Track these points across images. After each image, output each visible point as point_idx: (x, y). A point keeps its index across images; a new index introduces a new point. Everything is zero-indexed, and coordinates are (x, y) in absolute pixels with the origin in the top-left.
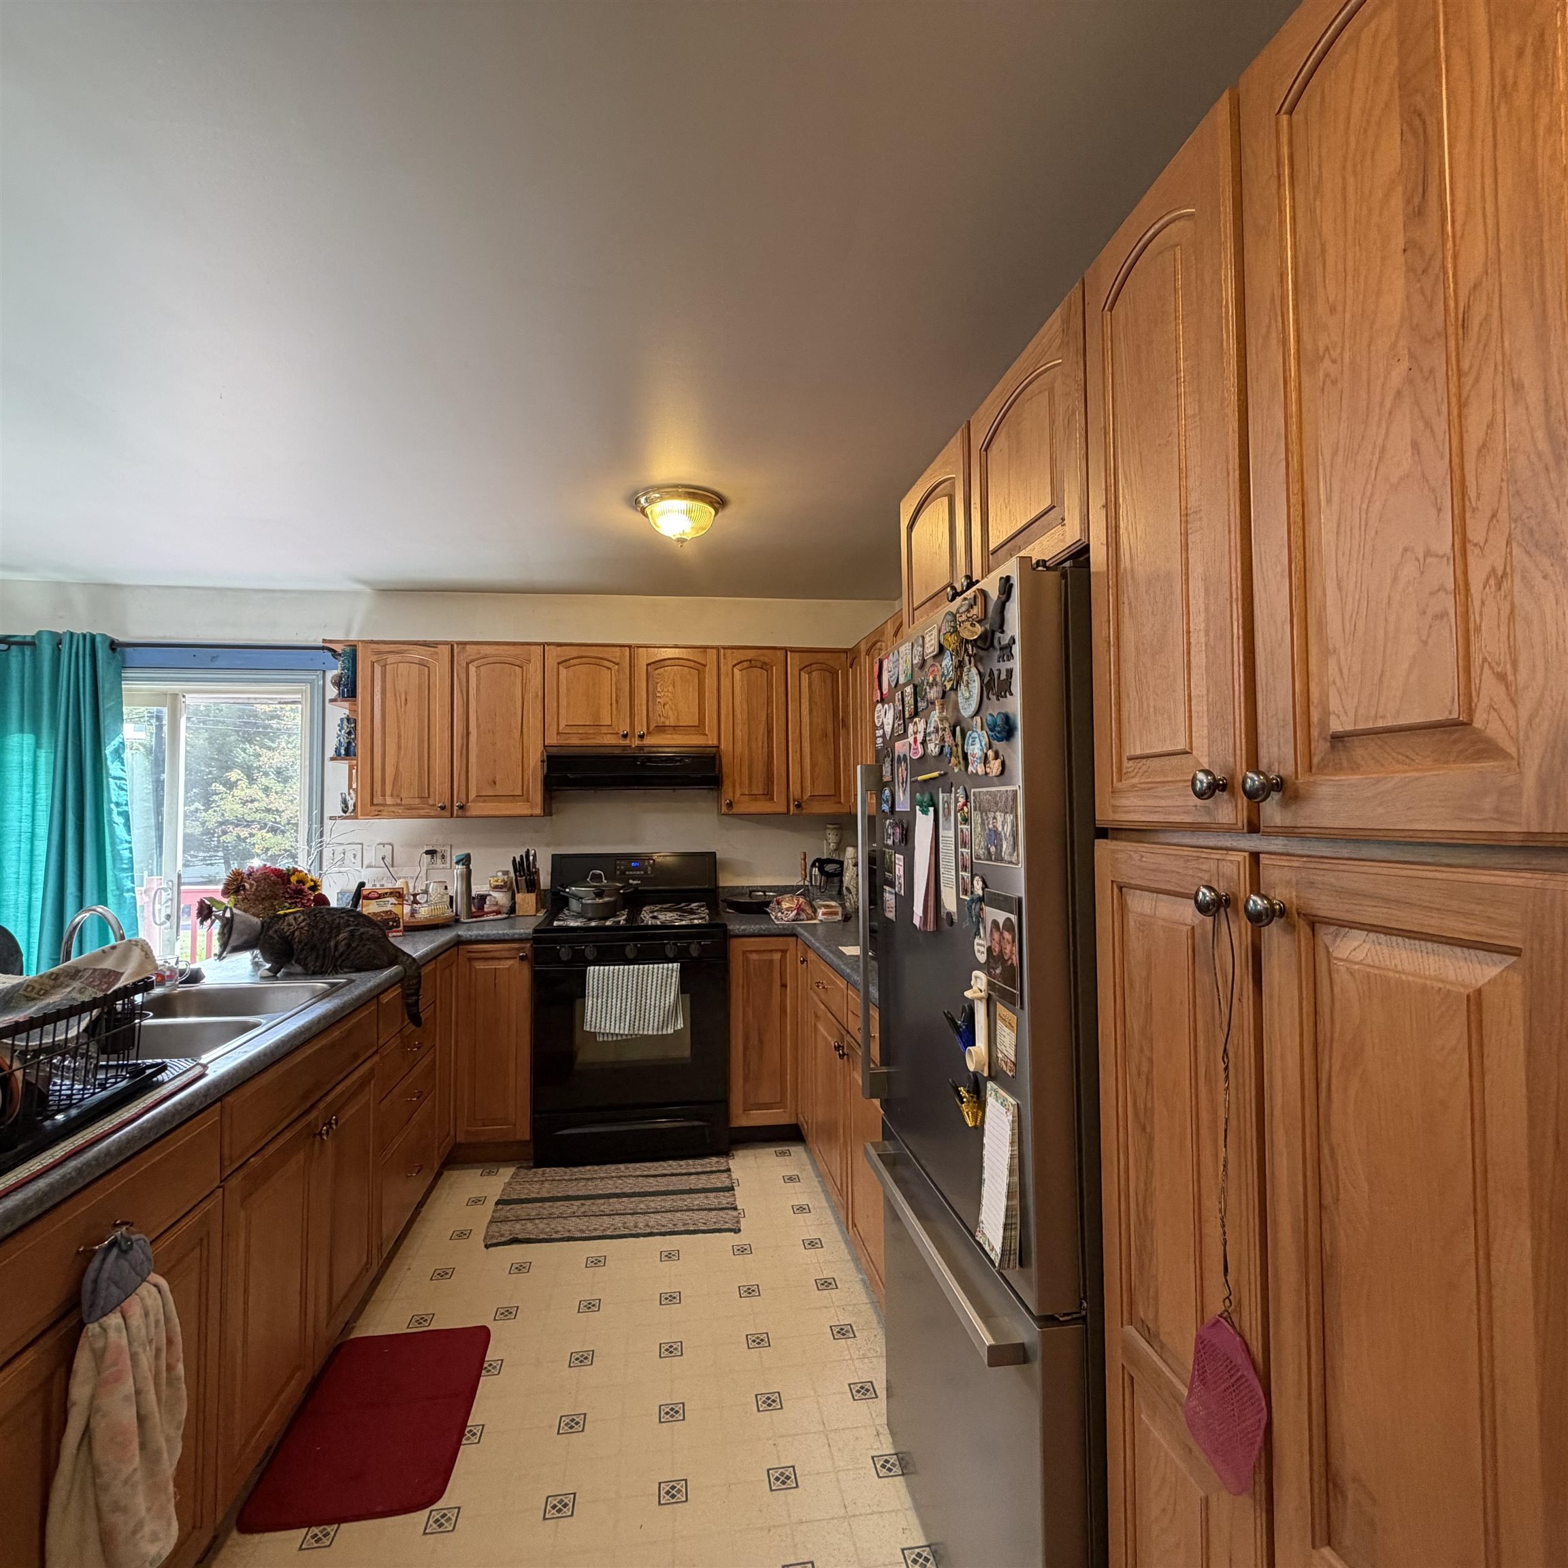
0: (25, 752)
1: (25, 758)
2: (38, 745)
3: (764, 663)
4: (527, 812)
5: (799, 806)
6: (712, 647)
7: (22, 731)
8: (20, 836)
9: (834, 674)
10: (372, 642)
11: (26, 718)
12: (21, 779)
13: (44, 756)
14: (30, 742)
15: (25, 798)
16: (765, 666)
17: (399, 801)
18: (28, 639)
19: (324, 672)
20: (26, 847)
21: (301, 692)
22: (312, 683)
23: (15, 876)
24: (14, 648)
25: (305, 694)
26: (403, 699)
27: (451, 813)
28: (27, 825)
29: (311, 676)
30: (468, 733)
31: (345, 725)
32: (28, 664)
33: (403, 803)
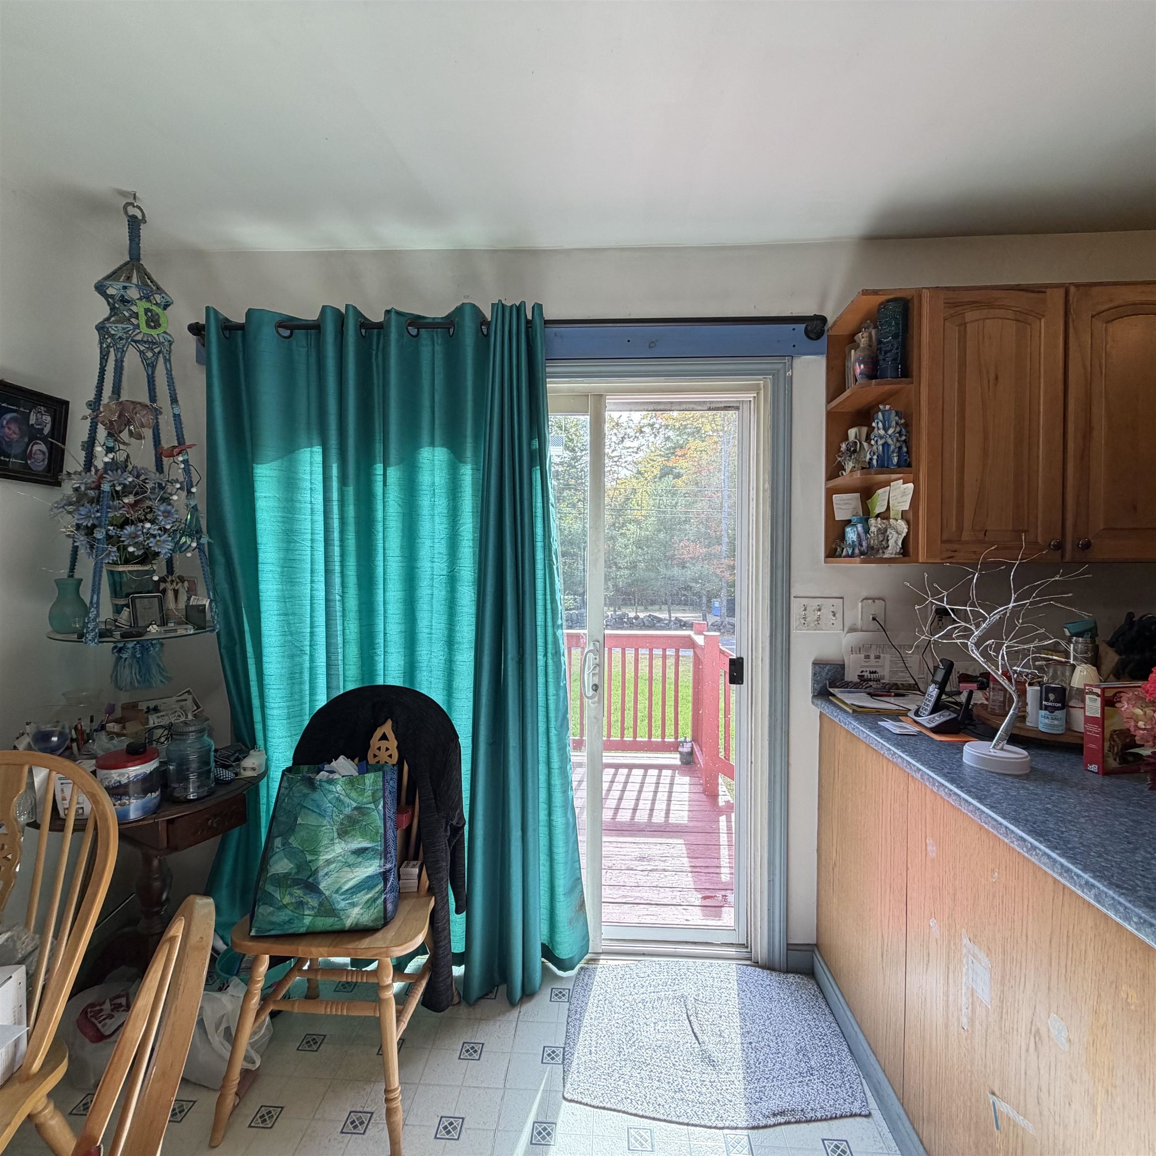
0: (437, 472)
1: (437, 479)
2: (457, 459)
7: (432, 444)
8: (432, 579)
10: (948, 289)
11: (437, 426)
12: (433, 506)
13: (467, 473)
14: (441, 458)
15: (437, 531)
17: (981, 535)
18: (440, 320)
19: (793, 358)
20: (440, 594)
21: (757, 389)
22: (775, 375)
23: (427, 631)
24: (423, 331)
25: (762, 392)
26: (992, 376)
27: (1063, 556)
28: (441, 567)
29: (775, 364)
30: (1091, 429)
31: (894, 418)
32: (439, 356)
33: (988, 539)
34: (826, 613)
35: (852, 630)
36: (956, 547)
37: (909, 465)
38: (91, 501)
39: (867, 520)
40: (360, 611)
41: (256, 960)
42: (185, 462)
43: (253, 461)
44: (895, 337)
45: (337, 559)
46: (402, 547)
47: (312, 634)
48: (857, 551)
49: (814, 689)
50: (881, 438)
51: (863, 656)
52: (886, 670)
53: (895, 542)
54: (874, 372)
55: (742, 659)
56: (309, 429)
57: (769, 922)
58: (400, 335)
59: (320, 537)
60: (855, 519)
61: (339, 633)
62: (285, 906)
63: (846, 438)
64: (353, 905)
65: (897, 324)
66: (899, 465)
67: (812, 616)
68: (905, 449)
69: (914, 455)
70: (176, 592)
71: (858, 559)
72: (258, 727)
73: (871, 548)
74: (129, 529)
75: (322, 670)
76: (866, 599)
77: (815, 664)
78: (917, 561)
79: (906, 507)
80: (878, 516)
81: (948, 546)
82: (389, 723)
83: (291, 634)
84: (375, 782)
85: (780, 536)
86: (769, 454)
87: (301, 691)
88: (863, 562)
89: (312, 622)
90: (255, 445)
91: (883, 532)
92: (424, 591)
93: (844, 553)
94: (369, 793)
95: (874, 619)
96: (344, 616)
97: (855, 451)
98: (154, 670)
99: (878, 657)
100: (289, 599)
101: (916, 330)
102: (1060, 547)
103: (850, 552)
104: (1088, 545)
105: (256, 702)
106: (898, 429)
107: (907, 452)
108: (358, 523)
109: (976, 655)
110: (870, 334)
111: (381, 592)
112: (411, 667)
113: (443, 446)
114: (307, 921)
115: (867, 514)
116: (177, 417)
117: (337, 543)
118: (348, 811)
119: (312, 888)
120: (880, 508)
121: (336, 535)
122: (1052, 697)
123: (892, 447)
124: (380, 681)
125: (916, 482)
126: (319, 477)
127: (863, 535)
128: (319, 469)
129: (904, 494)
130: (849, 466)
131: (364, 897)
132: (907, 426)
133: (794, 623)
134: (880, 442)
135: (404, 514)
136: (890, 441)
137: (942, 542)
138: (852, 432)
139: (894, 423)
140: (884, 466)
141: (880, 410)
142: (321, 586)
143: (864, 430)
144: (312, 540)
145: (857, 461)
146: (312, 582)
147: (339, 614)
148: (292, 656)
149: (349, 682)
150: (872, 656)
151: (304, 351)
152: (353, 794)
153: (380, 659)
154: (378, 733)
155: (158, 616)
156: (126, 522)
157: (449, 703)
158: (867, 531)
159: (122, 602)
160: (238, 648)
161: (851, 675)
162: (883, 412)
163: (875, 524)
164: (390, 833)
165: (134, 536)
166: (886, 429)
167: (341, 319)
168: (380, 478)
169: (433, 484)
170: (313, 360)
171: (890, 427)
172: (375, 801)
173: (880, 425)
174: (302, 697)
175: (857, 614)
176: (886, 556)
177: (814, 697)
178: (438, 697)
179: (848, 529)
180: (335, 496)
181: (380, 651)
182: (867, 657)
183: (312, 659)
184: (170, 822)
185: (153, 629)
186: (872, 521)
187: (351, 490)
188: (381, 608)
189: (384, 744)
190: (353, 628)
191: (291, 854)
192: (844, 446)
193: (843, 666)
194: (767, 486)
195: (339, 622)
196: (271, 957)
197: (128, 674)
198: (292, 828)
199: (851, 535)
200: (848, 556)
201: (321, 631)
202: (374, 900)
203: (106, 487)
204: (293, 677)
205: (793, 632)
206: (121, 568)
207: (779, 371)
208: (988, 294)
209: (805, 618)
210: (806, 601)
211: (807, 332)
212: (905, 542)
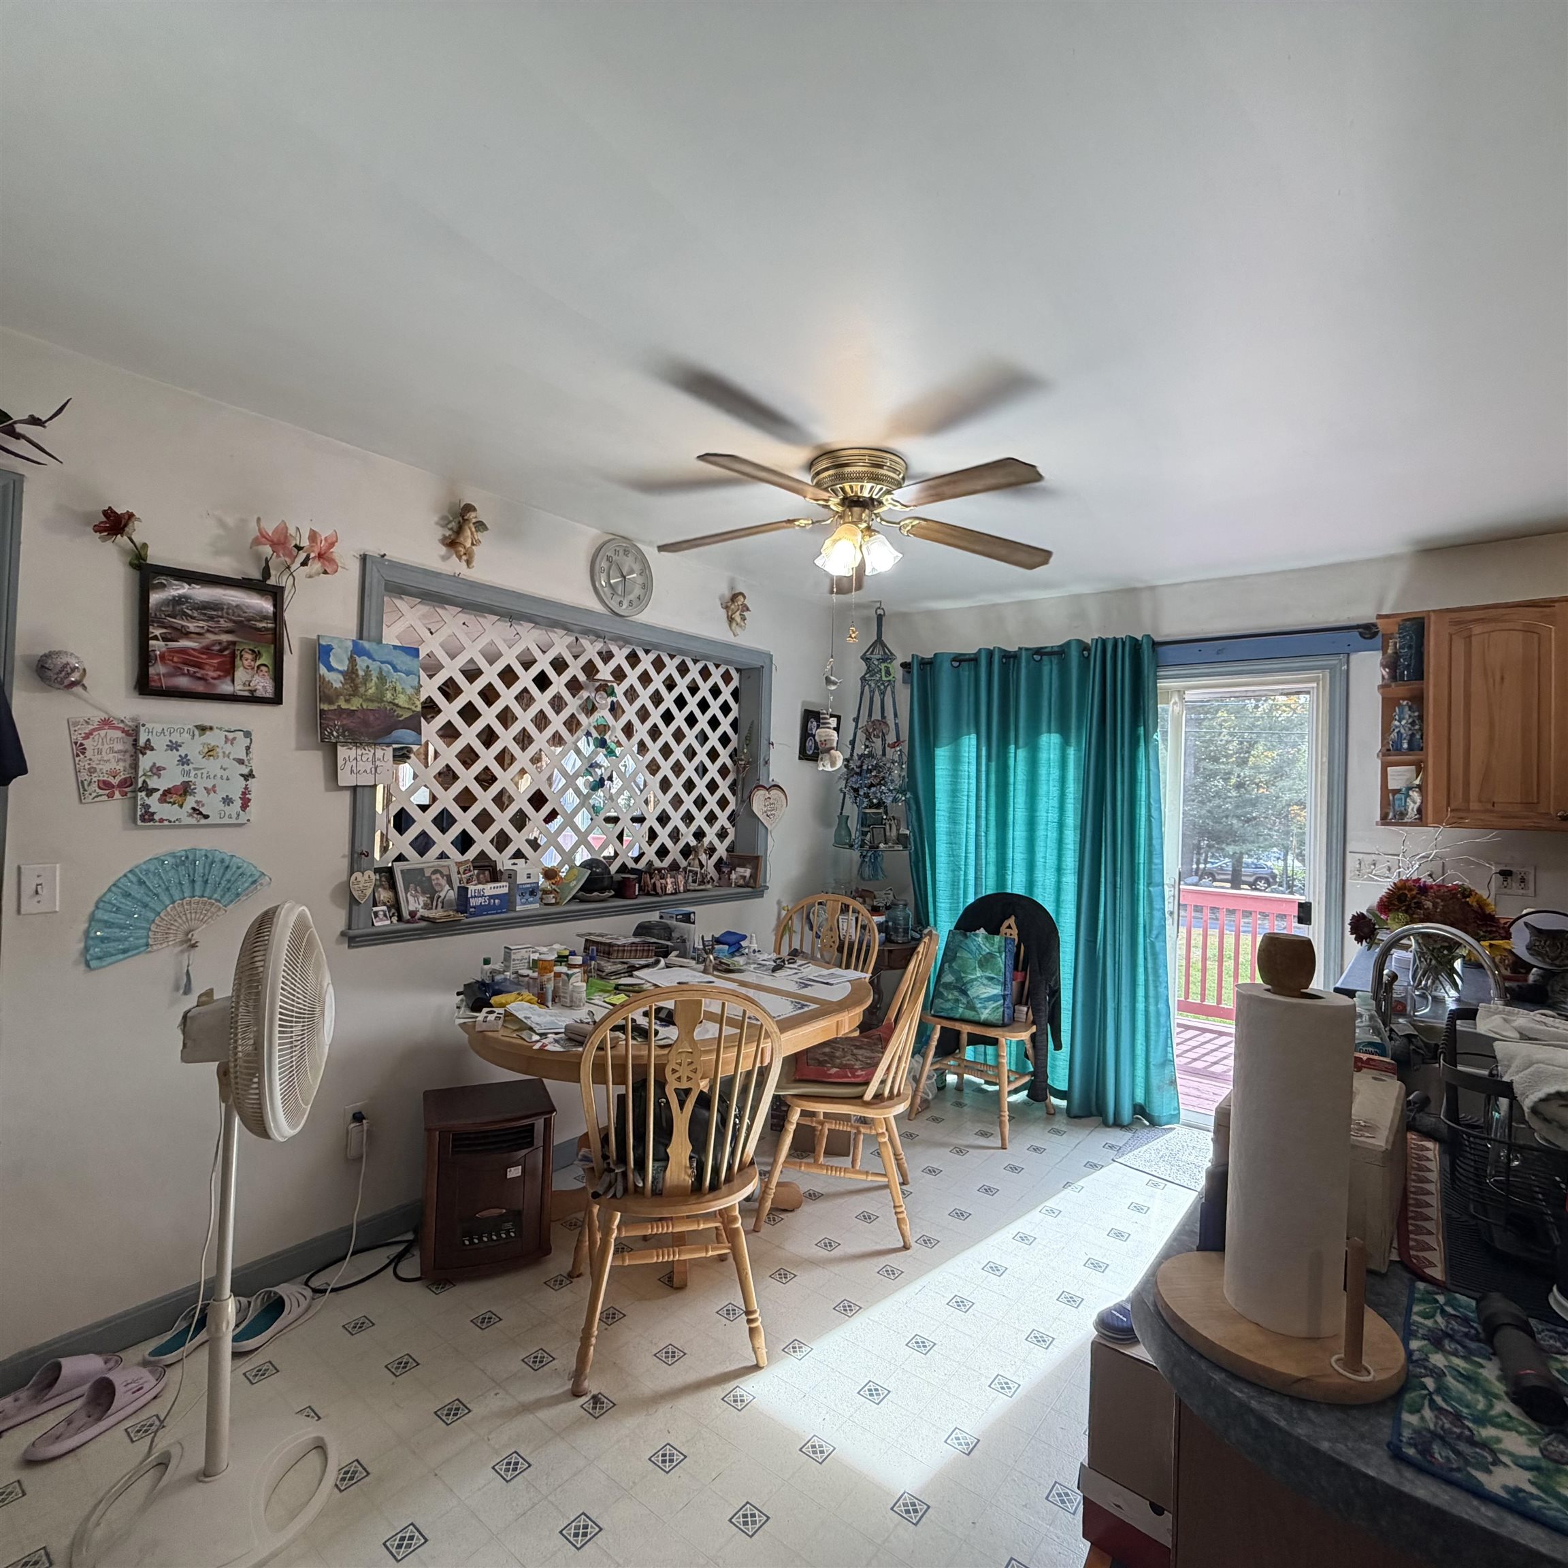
0: (1052, 751)
1: (1052, 756)
2: (1066, 743)
7: (1049, 731)
10: (1449, 610)
11: (1053, 719)
13: (1071, 752)
14: (1055, 741)
17: (1489, 806)
18: (1056, 649)
19: (1348, 654)
20: (1053, 835)
21: (1316, 680)
22: (1332, 669)
23: (1042, 860)
24: (1045, 658)
25: (1321, 683)
28: (1054, 816)
29: (1332, 661)
31: (1407, 712)
32: (1055, 672)
33: (1497, 808)
34: (1380, 867)
36: (1464, 814)
37: (1422, 749)
38: (857, 774)
40: (997, 844)
41: (934, 1029)
42: (900, 750)
43: (935, 746)
45: (983, 809)
46: (1026, 803)
47: (966, 857)
50: (1397, 727)
53: (1412, 810)
55: (1310, 903)
56: (968, 725)
58: (1028, 662)
59: (973, 794)
61: (983, 857)
62: (949, 1000)
64: (985, 1008)
65: (1411, 638)
67: (1366, 870)
68: (1418, 737)
69: (1423, 742)
70: (890, 825)
71: (1394, 823)
72: (931, 915)
74: (873, 789)
75: (972, 882)
82: (1013, 918)
83: (953, 856)
84: (1000, 942)
85: (1335, 801)
86: (1326, 733)
87: (958, 894)
89: (966, 850)
90: (935, 737)
92: (1041, 833)
94: (996, 946)
96: (987, 846)
98: (879, 870)
100: (953, 834)
105: (930, 899)
106: (1410, 721)
107: (1422, 738)
108: (997, 786)
111: (1011, 832)
112: (1031, 883)
113: (1056, 732)
114: (961, 1010)
116: (897, 725)
117: (984, 798)
118: (984, 953)
119: (964, 992)
121: (983, 794)
123: (1405, 735)
124: (1009, 891)
126: (974, 754)
128: (974, 749)
131: (992, 1005)
133: (1348, 875)
134: (1396, 731)
135: (1027, 781)
136: (1402, 731)
137: (1452, 810)
139: (1407, 716)
140: (1397, 749)
142: (973, 826)
144: (968, 796)
146: (967, 823)
147: (983, 845)
148: (953, 871)
149: (989, 888)
151: (967, 673)
152: (987, 945)
153: (1009, 878)
154: (1006, 924)
155: (883, 839)
156: (872, 785)
157: (1058, 913)
159: (867, 829)
160: (921, 864)
164: (1008, 974)
165: (875, 793)
166: (1400, 720)
167: (990, 653)
168: (1012, 755)
169: (1049, 759)
170: (972, 679)
171: (1403, 719)
172: (1000, 952)
173: (1397, 717)
174: (959, 898)
176: (1406, 820)
178: (1050, 908)
180: (983, 768)
181: (1009, 872)
183: (966, 874)
184: (890, 951)
185: (882, 845)
187: (993, 764)
188: (1011, 843)
189: (1009, 931)
190: (992, 854)
191: (953, 972)
195: (983, 850)
196: (942, 1027)
197: (867, 871)
198: (954, 958)
200: (1391, 821)
201: (972, 856)
202: (998, 1008)
203: (865, 767)
204: (954, 884)
205: (1348, 881)
206: (867, 811)
207: (1335, 666)
208: (1493, 612)
209: (1359, 871)
210: (1360, 856)
211: (1361, 634)
212: (1419, 811)
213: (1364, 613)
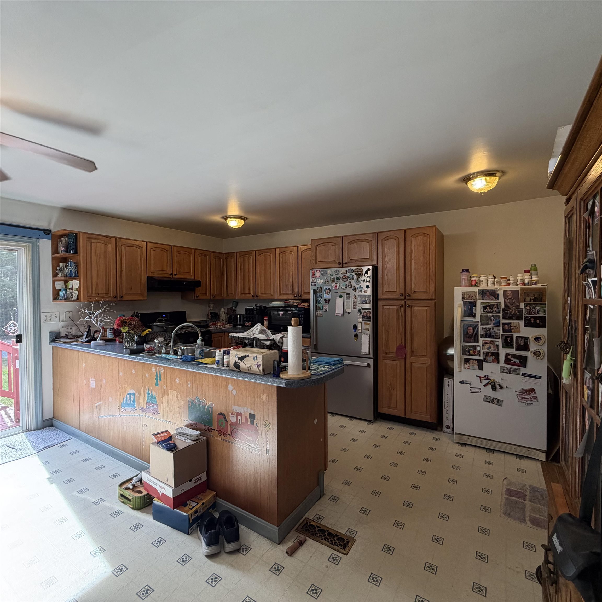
3: (205, 255)
4: (141, 299)
5: (214, 297)
6: (193, 249)
9: (220, 259)
10: (87, 233)
16: (205, 256)
17: (97, 295)
19: (39, 239)
21: (26, 247)
22: (33, 244)
25: (28, 248)
26: (99, 257)
27: (117, 299)
29: (34, 241)
30: (122, 271)
31: (73, 264)
33: (99, 295)
34: (53, 317)
35: (62, 321)
36: (91, 298)
37: (78, 277)
39: (66, 290)
44: (73, 242)
48: (63, 298)
49: (50, 340)
50: (70, 269)
51: (66, 328)
52: (74, 332)
53: (75, 297)
54: (67, 251)
55: (21, 334)
57: (36, 415)
60: (62, 289)
63: (59, 266)
65: (74, 239)
66: (75, 276)
67: (48, 318)
68: (77, 272)
69: (79, 274)
71: (63, 301)
73: (67, 298)
76: (67, 312)
77: (50, 332)
78: (81, 301)
79: (77, 287)
80: (70, 289)
81: (89, 297)
85: (36, 294)
86: (31, 269)
88: (65, 302)
91: (71, 293)
93: (59, 299)
95: (69, 318)
97: (62, 270)
99: (71, 328)
101: (79, 241)
102: (116, 297)
103: (61, 299)
104: (122, 297)
106: (75, 267)
107: (77, 273)
109: (93, 322)
110: (66, 240)
115: (66, 288)
120: (70, 286)
122: (111, 330)
123: (73, 272)
125: (80, 281)
127: (65, 294)
129: (77, 284)
130: (60, 274)
132: (77, 266)
133: (42, 320)
134: (69, 270)
136: (72, 270)
137: (87, 296)
138: (61, 264)
139: (73, 265)
140: (71, 276)
141: (69, 261)
143: (65, 264)
145: (63, 273)
150: (69, 328)
158: (66, 293)
161: (63, 334)
162: (70, 262)
163: (69, 291)
166: (71, 267)
171: (72, 266)
173: (69, 265)
175: (63, 316)
176: (72, 300)
177: (50, 342)
179: (60, 292)
182: (68, 329)
186: (68, 290)
192: (58, 268)
193: (60, 332)
194: (31, 278)
199: (61, 294)
200: (60, 300)
205: (42, 323)
207: (34, 243)
208: (97, 236)
209: (46, 319)
210: (46, 314)
211: (44, 233)
212: (77, 296)
213: (43, 225)
